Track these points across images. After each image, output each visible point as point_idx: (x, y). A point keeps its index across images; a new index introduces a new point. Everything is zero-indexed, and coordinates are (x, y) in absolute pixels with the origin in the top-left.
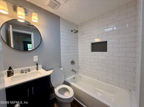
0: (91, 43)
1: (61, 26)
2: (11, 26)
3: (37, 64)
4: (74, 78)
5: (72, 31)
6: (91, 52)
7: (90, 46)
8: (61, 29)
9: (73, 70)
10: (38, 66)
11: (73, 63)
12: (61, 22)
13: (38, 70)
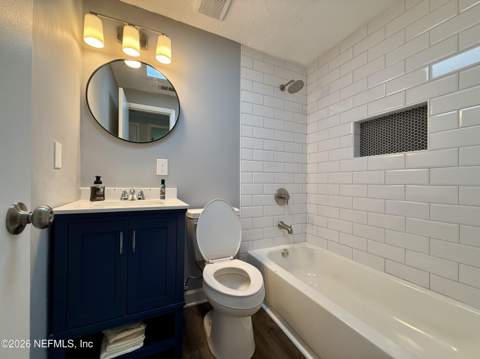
0: (356, 123)
1: (244, 72)
2: (121, 90)
3: (163, 182)
4: (285, 254)
5: (282, 88)
6: (355, 156)
7: (352, 136)
8: (244, 84)
9: (282, 226)
10: (164, 187)
11: (282, 197)
12: (244, 61)
13: (164, 198)
